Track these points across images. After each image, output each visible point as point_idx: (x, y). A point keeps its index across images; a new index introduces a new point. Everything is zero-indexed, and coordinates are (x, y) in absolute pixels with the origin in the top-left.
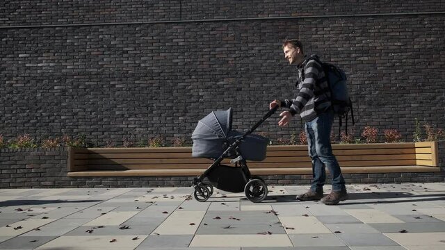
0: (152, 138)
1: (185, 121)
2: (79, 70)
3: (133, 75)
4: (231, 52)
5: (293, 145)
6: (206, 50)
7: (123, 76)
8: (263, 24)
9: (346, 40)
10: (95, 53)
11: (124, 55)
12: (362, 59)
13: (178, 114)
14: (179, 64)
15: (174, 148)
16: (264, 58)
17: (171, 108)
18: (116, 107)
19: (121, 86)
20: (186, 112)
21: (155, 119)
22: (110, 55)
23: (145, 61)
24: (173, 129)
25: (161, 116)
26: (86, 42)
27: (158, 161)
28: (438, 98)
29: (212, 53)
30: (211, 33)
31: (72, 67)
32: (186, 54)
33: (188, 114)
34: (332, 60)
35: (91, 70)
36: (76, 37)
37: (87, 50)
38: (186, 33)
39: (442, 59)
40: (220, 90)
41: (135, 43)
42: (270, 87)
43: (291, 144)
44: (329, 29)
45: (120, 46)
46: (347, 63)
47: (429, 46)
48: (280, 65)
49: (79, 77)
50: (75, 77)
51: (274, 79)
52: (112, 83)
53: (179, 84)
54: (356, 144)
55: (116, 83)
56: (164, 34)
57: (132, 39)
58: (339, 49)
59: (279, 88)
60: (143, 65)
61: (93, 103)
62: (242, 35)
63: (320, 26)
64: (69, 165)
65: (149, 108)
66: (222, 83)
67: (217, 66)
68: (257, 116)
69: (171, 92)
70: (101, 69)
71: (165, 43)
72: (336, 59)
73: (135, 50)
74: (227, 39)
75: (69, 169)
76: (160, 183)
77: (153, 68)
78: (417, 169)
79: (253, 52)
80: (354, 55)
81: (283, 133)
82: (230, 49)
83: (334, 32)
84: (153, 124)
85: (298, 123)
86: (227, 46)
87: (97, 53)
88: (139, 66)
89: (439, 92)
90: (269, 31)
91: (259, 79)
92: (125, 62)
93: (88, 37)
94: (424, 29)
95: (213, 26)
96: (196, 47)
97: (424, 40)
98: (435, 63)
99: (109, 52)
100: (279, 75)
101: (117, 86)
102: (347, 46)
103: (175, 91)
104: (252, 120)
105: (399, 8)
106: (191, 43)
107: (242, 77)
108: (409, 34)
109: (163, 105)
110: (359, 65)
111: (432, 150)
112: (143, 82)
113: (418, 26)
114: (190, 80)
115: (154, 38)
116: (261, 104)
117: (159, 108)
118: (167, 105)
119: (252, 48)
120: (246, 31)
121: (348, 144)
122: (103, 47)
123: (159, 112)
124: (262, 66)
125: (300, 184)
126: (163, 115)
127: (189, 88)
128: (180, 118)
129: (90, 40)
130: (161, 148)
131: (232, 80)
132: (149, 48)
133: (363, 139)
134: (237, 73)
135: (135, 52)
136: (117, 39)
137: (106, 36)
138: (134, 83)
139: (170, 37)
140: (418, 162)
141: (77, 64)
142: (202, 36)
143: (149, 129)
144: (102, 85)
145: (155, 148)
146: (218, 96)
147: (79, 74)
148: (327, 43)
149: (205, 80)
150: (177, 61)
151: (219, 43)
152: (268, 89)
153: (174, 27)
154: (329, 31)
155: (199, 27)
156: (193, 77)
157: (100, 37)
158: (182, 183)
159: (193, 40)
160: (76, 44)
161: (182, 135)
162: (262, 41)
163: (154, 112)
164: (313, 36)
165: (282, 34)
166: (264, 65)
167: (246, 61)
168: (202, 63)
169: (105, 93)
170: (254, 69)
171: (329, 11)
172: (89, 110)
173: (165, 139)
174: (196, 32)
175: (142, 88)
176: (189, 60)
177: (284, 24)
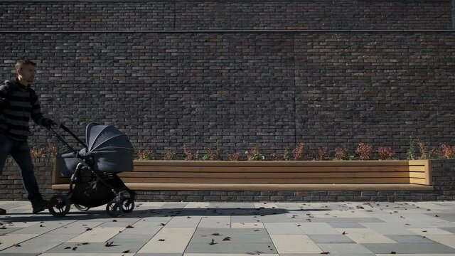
0: (142, 151)
1: (176, 134)
2: (67, 79)
3: (123, 85)
4: (225, 64)
5: (286, 161)
6: (200, 61)
7: (114, 86)
8: (258, 37)
9: (341, 55)
10: (84, 61)
11: (115, 64)
12: (357, 74)
13: (169, 127)
14: (172, 75)
15: (165, 161)
16: (258, 71)
17: (162, 120)
18: (105, 118)
19: (111, 96)
20: (177, 124)
21: (145, 131)
22: (100, 63)
23: (136, 71)
24: (164, 142)
25: (151, 128)
26: (76, 50)
27: (147, 175)
28: (432, 116)
29: (205, 65)
30: (205, 44)
31: (60, 75)
32: (179, 65)
33: (179, 127)
34: (328, 75)
35: (80, 79)
36: (65, 44)
37: (77, 58)
38: (180, 44)
39: (436, 77)
40: (213, 102)
41: (126, 52)
42: (264, 102)
43: (284, 160)
44: (324, 44)
45: (111, 55)
46: (342, 78)
47: (424, 64)
48: (275, 79)
49: (66, 86)
50: (63, 85)
51: (268, 93)
52: (101, 93)
53: (171, 96)
54: (350, 161)
55: (106, 92)
56: (157, 44)
57: (123, 47)
58: (334, 64)
59: (274, 102)
60: (134, 75)
61: (81, 113)
62: (237, 47)
63: (316, 40)
64: (54, 177)
65: (140, 119)
66: (215, 95)
67: (209, 78)
68: (250, 130)
69: (162, 104)
70: (90, 79)
71: (157, 53)
72: (331, 75)
73: (127, 59)
74: (221, 50)
75: (54, 181)
76: (149, 197)
77: (145, 78)
78: (411, 188)
79: (248, 64)
80: (349, 71)
81: (277, 148)
82: (225, 61)
83: (330, 47)
84: (143, 136)
85: (292, 137)
86: (221, 57)
87: (87, 61)
88: (131, 75)
89: (433, 110)
90: (264, 44)
91: (253, 92)
92: (116, 72)
93: (78, 45)
94: (419, 47)
95: (207, 36)
96: (189, 57)
97: (419, 57)
98: (430, 81)
99: (99, 61)
100: (273, 88)
101: (107, 96)
102: (342, 61)
103: (167, 103)
104: (245, 134)
105: (396, 25)
106: (185, 54)
107: (235, 90)
108: (404, 51)
109: (154, 116)
110: (354, 81)
111: (426, 168)
112: (134, 92)
113: (413, 43)
114: (183, 92)
115: (147, 47)
116: (254, 118)
117: (150, 120)
118: (159, 116)
119: (247, 61)
120: (241, 44)
121: (342, 161)
122: (93, 55)
123: (150, 123)
124: (256, 79)
125: (293, 201)
126: (153, 127)
127: (182, 99)
128: (171, 131)
129: (80, 48)
130: (151, 161)
131: (225, 93)
132: (141, 58)
133: (357, 156)
134: (230, 86)
135: (126, 61)
136: (108, 48)
137: (97, 44)
138: (125, 94)
139: (163, 47)
140: (412, 181)
141: (65, 72)
142: (195, 47)
143: (139, 141)
144: (91, 95)
145: (145, 161)
146: (211, 109)
147: (67, 82)
148: (322, 58)
149: (199, 92)
150: (169, 71)
151: (213, 55)
152: (262, 103)
153: (167, 37)
154: (325, 46)
155: (193, 37)
156: (186, 89)
157: (91, 44)
158: (172, 197)
159: (188, 51)
160: (64, 51)
161: (173, 148)
162: (257, 54)
163: (145, 124)
164: (309, 51)
165: (278, 47)
166: (259, 78)
167: (240, 74)
168: (195, 75)
169: (94, 103)
170: (248, 83)
171: (325, 26)
172: (77, 120)
173: (155, 151)
174: (190, 43)
175: (133, 98)
176: (182, 71)
177: (280, 37)
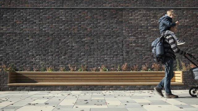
0: (48, 67)
1: (65, 58)
2: (10, 31)
3: (38, 34)
5: (119, 72)
6: (76, 23)
7: (34, 35)
8: (105, 11)
9: (146, 20)
10: (18, 23)
11: (34, 24)
12: (153, 29)
13: (61, 55)
14: (62, 29)
15: (60, 72)
16: (105, 28)
17: (58, 52)
18: (29, 51)
19: (32, 40)
20: (66, 54)
21: (49, 57)
22: (26, 24)
23: (45, 28)
24: (59, 62)
25: (53, 56)
26: (14, 17)
27: (52, 78)
28: (189, 50)
29: (79, 24)
30: (79, 14)
31: (6, 29)
32: (66, 24)
33: (66, 55)
34: (139, 30)
35: (17, 31)
36: (8, 14)
37: (14, 21)
38: (66, 14)
39: (192, 31)
40: (83, 43)
41: (40, 18)
42: (108, 43)
43: (117, 71)
44: (138, 14)
45: (32, 19)
46: (146, 31)
47: (186, 24)
48: (113, 32)
49: (9, 35)
50: (8, 35)
51: (110, 38)
52: (27, 38)
53: (62, 40)
54: (149, 71)
55: (30, 38)
56: (55, 14)
57: (38, 16)
58: (142, 24)
59: (113, 43)
60: (44, 29)
61: (17, 48)
62: (95, 16)
63: (134, 12)
64: (8, 80)
65: (47, 52)
66: (84, 40)
67: (82, 31)
68: (101, 57)
69: (58, 44)
70: (22, 31)
71: (55, 19)
72: (141, 29)
73: (40, 21)
74: (87, 17)
75: (8, 82)
76: (54, 89)
77: (49, 31)
79: (100, 24)
80: (149, 28)
81: (114, 65)
82: (88, 23)
83: (140, 16)
84: (48, 60)
85: (122, 60)
86: (87, 21)
87: (20, 23)
88: (42, 30)
89: (190, 47)
90: (108, 14)
91: (103, 38)
92: (34, 28)
93: (15, 14)
94: (184, 16)
95: (80, 11)
96: (71, 21)
97: (183, 21)
98: (189, 33)
99: (26, 22)
100: (112, 37)
101: (30, 40)
102: (146, 23)
103: (60, 43)
104: (99, 59)
105: (174, 3)
106: (69, 19)
107: (94, 37)
108: (176, 18)
109: (54, 50)
110: (151, 33)
111: (181, 75)
112: (44, 38)
113: (181, 14)
114: (68, 38)
115: (50, 16)
116: (103, 51)
117: (52, 52)
118: (56, 50)
119: (99, 23)
120: (97, 14)
121: (145, 71)
122: (23, 19)
123: (52, 53)
124: (104, 32)
125: (120, 90)
126: (54, 55)
127: (67, 42)
128: (62, 57)
129: (16, 16)
130: (54, 72)
131: (89, 38)
132: (47, 21)
133: (152, 69)
134: (92, 35)
135: (39, 23)
136: (30, 16)
137: (24, 14)
138: (39, 39)
139: (58, 16)
141: (9, 28)
142: (74, 16)
143: (47, 62)
144: (22, 39)
145: (50, 72)
146: (82, 47)
147: (10, 33)
148: (137, 21)
149: (76, 38)
150: (61, 28)
151: (83, 20)
152: (107, 43)
153: (60, 11)
154: (138, 15)
155: (73, 11)
156: (70, 36)
157: (21, 14)
158: (64, 89)
159: (70, 17)
160: (8, 17)
161: (64, 66)
162: (105, 19)
163: (49, 54)
164: (130, 18)
165: (115, 16)
166: (105, 31)
167: (96, 29)
168: (74, 29)
169: (24, 43)
170: (100, 33)
171: (139, 4)
172: (15, 52)
173: (55, 67)
174: (71, 14)
175: (43, 41)
176: (67, 28)
177: (116, 11)
